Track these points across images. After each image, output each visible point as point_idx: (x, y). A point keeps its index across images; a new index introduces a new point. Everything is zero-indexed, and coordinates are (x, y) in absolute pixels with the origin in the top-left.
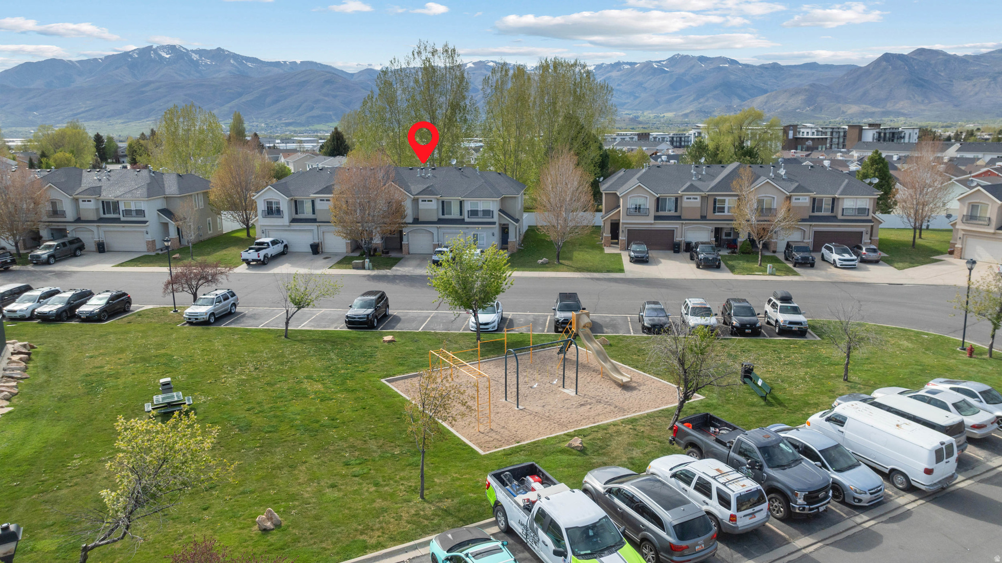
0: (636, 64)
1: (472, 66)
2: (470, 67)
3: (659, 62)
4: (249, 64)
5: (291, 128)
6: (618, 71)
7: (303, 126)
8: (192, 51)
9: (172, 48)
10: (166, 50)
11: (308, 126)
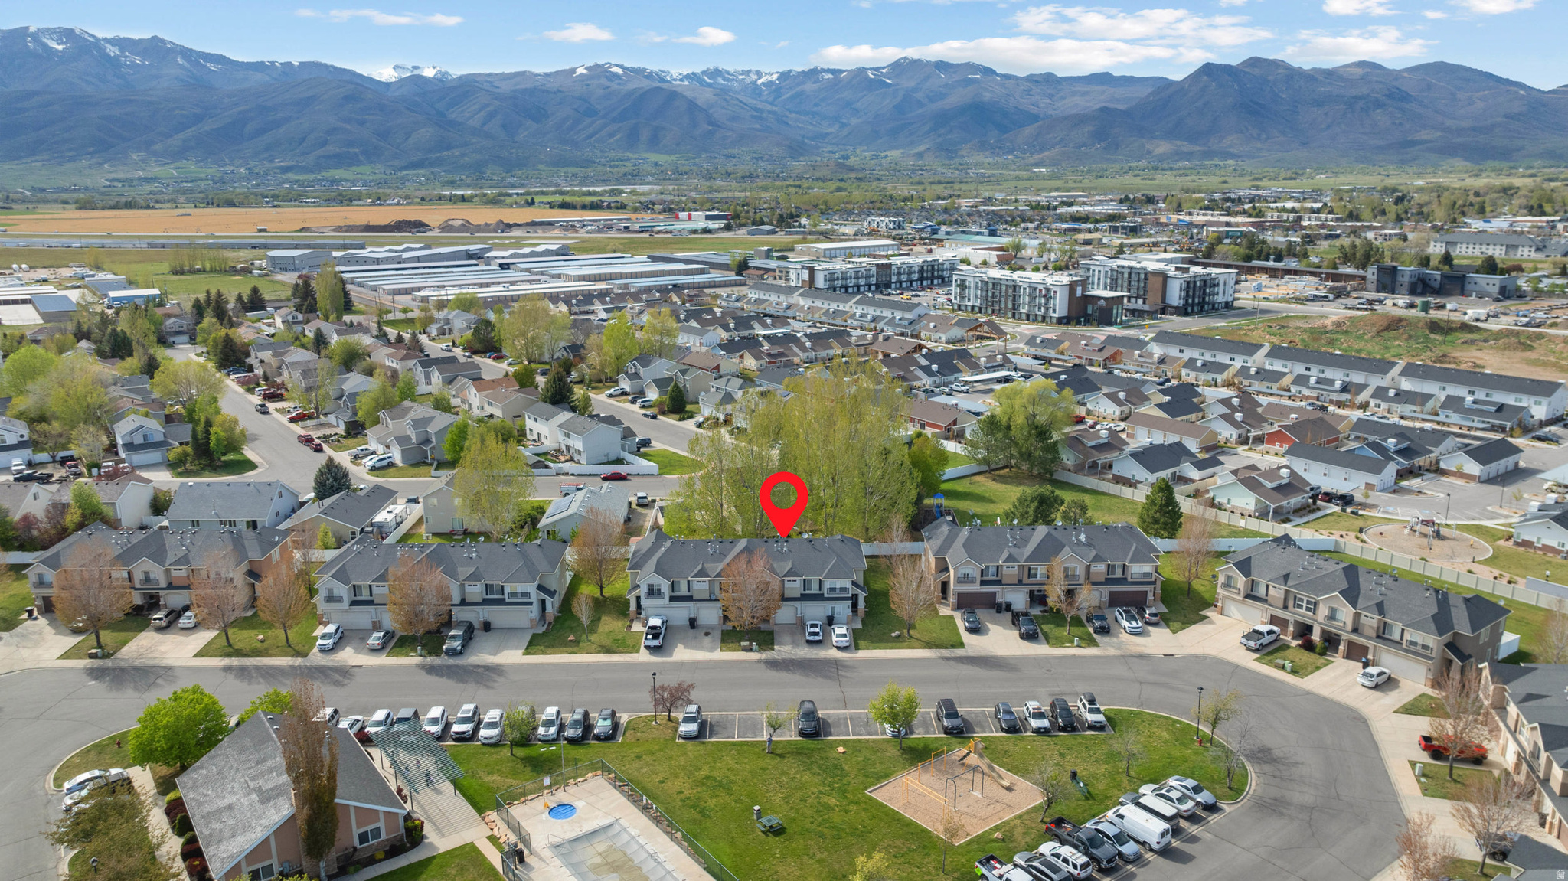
0: (842, 71)
1: (585, 72)
2: (581, 74)
3: (877, 69)
4: (211, 66)
5: (291, 176)
6: (815, 83)
7: (312, 172)
8: (106, 40)
9: (68, 34)
10: (55, 37)
11: (320, 172)
